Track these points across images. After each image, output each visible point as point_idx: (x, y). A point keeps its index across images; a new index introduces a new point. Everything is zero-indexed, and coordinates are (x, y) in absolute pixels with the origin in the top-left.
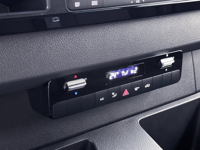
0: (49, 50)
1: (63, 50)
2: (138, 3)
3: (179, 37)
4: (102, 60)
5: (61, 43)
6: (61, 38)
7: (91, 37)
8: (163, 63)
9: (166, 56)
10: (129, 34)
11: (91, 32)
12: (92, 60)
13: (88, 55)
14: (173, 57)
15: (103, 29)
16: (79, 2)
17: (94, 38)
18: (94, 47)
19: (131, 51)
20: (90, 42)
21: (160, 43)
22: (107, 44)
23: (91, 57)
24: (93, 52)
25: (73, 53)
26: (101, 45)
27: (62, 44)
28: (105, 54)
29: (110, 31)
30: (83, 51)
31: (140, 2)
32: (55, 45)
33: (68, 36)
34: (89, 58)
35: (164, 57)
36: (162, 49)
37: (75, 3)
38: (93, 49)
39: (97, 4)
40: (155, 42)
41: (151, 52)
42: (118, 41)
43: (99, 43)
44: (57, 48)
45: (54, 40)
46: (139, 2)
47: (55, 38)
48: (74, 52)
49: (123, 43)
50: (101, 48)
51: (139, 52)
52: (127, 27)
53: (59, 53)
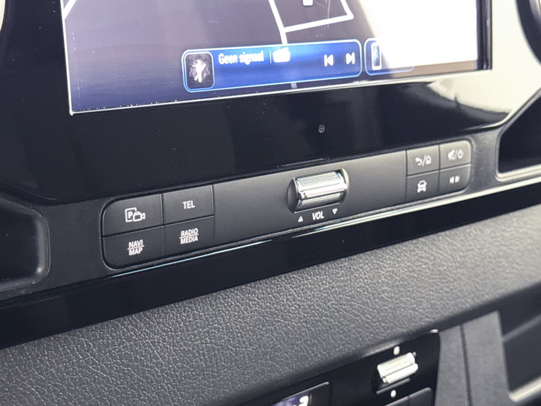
0: (36, 389)
1: (80, 385)
2: (318, 218)
3: (433, 295)
4: (203, 397)
5: (78, 362)
6: (77, 347)
7: (171, 331)
8: (384, 377)
9: (393, 351)
10: (289, 305)
11: (173, 314)
12: (174, 401)
13: (162, 387)
14: (412, 352)
15: (210, 301)
16: (142, 241)
17: (182, 331)
18: (181, 361)
19: (291, 358)
20: (167, 348)
21: (379, 322)
22: (222, 345)
23: (169, 392)
24: (177, 376)
25: (115, 390)
26: (203, 350)
27: (80, 367)
28: (214, 377)
29: (232, 305)
30: (147, 378)
31: (323, 215)
32: (57, 372)
33: (101, 338)
34: (165, 396)
35: (388, 356)
36: (385, 337)
37: (130, 243)
38: (178, 367)
39: (196, 239)
40: (363, 321)
41: (352, 350)
42: (254, 332)
43: (197, 345)
44: (63, 379)
45: (56, 357)
46: (322, 217)
47: (57, 349)
48: (116, 386)
49: (268, 337)
50: (201, 360)
51: (316, 355)
52: (281, 286)
53: (69, 396)
